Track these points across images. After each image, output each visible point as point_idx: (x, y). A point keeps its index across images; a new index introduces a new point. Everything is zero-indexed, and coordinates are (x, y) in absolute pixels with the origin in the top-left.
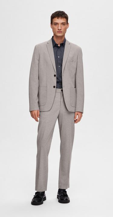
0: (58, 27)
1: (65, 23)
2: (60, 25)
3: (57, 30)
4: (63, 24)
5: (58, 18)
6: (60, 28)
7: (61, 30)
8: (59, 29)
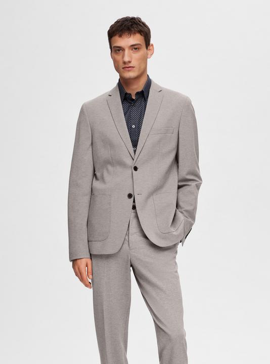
0: (123, 57)
1: (140, 44)
2: (127, 51)
3: (121, 65)
4: (135, 48)
5: (120, 36)
6: (126, 59)
7: (130, 62)
8: (125, 63)
